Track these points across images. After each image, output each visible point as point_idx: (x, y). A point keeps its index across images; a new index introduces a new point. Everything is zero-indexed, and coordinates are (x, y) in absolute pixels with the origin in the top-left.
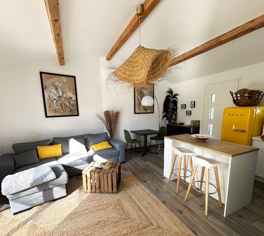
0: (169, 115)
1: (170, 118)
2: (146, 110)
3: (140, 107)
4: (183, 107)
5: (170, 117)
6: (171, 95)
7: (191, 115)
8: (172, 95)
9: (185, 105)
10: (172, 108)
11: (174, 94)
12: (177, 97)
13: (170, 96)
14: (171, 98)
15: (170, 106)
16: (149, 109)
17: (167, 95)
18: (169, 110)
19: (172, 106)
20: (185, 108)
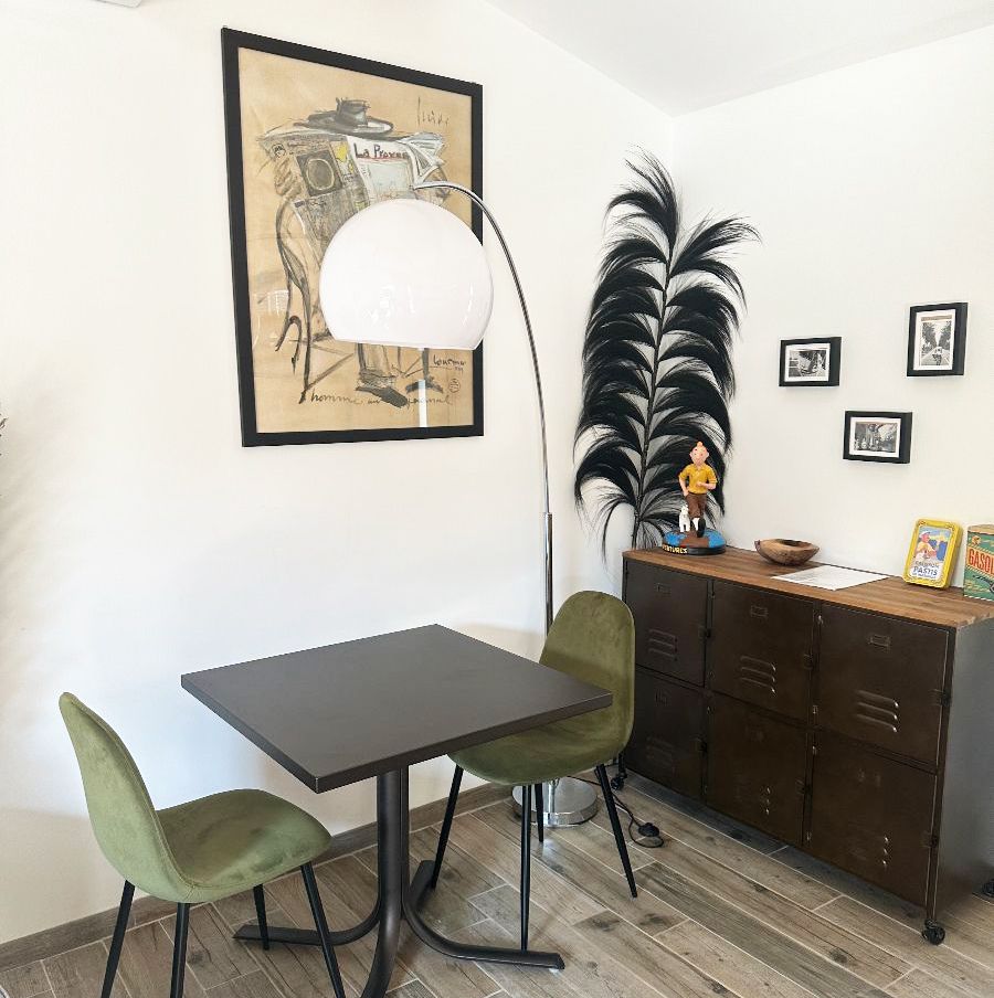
0: (643, 454)
1: (651, 487)
2: (395, 399)
3: (319, 362)
4: (803, 363)
5: (651, 473)
6: (661, 242)
7: (904, 458)
8: (672, 243)
9: (835, 343)
10: (665, 383)
11: (690, 225)
12: (721, 254)
13: (649, 250)
14: (656, 270)
15: (647, 352)
16: (422, 393)
17: (620, 233)
18: (641, 403)
19: (668, 355)
20: (834, 380)
